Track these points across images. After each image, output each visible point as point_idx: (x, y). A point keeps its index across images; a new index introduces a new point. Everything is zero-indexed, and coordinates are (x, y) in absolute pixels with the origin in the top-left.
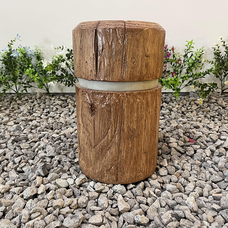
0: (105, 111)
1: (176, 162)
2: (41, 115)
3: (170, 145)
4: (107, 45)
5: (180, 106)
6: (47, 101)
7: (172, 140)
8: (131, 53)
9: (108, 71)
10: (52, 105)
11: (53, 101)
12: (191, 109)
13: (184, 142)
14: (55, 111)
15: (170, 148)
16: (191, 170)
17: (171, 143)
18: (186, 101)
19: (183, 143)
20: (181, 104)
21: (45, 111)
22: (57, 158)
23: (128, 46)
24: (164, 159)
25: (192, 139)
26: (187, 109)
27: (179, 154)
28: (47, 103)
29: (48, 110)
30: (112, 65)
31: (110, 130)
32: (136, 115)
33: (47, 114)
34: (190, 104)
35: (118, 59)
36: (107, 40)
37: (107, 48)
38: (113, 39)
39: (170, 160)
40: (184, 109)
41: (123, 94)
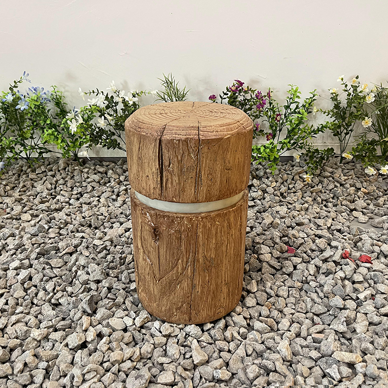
0: (174, 238)
1: (269, 284)
2: (70, 199)
3: (261, 257)
4: (176, 159)
5: (278, 184)
6: (75, 173)
7: (265, 249)
8: (207, 169)
9: (177, 191)
10: (85, 181)
11: (86, 175)
12: (294, 187)
13: (280, 252)
14: (90, 192)
15: (260, 261)
16: (288, 297)
17: (262, 254)
18: (288, 174)
19: (278, 253)
20: (280, 180)
21: (75, 192)
22: (105, 283)
23: (203, 160)
24: (253, 279)
25: (292, 246)
26: (289, 189)
27: (274, 271)
28: (77, 178)
29: (80, 190)
30: (182, 184)
31: (180, 261)
32: (214, 242)
33: (79, 195)
34: (293, 179)
35: (190, 177)
36: (176, 154)
37: (176, 164)
38: (183, 153)
39: (261, 282)
40: (283, 189)
41: (198, 218)
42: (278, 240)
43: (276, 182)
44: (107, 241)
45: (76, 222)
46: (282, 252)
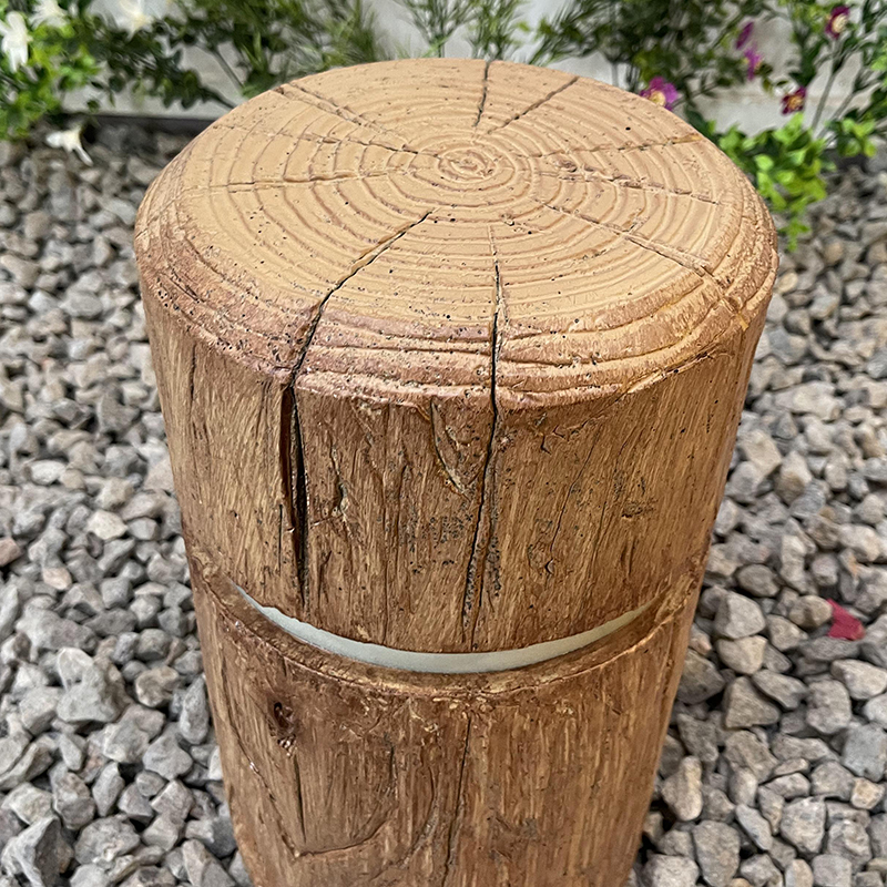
1: (749, 784)
2: (31, 293)
3: (728, 650)
5: (806, 281)
12: (864, 293)
13: (802, 628)
16: (823, 849)
17: (729, 639)
18: (845, 236)
19: (795, 631)
20: (814, 264)
21: (50, 262)
22: (110, 746)
24: (687, 753)
26: (846, 301)
27: (771, 714)
34: (862, 259)
40: (825, 302)
42: (796, 576)
43: (800, 270)
44: (140, 517)
45: (38, 410)
46: (808, 628)
